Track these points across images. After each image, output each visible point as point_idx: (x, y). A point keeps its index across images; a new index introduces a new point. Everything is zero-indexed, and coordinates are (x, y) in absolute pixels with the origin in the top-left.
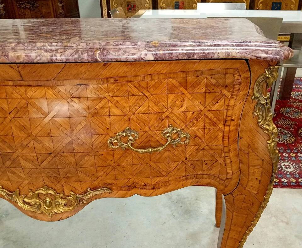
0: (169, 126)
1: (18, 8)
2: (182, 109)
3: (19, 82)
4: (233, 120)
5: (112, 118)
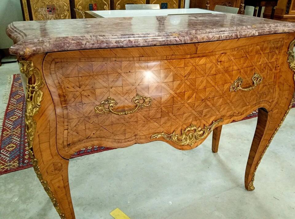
0: (255, 74)
2: (260, 63)
3: (193, 55)
4: (279, 66)
5: (234, 72)
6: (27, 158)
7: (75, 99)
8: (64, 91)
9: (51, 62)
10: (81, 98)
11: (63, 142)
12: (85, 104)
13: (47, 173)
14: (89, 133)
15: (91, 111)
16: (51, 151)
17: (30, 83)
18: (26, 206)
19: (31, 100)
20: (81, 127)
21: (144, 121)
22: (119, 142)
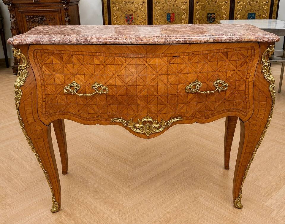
1: (27, 22)
3: (144, 55)
4: (251, 76)
5: (189, 75)
8: (43, 73)
9: (34, 52)
10: (54, 79)
11: (42, 111)
12: (57, 84)
16: (33, 115)
19: (19, 75)
21: (103, 106)
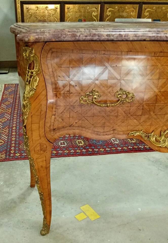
6: (13, 153)
7: (64, 88)
8: (56, 79)
9: (49, 51)
10: (70, 87)
11: (50, 126)
12: (72, 93)
13: (34, 151)
14: (72, 121)
15: (77, 101)
16: (39, 132)
17: (30, 68)
18: (9, 190)
19: (29, 83)
20: (66, 115)
21: (124, 117)
22: (97, 134)
